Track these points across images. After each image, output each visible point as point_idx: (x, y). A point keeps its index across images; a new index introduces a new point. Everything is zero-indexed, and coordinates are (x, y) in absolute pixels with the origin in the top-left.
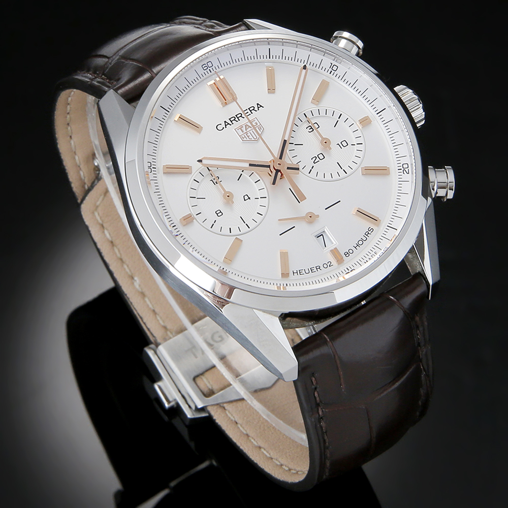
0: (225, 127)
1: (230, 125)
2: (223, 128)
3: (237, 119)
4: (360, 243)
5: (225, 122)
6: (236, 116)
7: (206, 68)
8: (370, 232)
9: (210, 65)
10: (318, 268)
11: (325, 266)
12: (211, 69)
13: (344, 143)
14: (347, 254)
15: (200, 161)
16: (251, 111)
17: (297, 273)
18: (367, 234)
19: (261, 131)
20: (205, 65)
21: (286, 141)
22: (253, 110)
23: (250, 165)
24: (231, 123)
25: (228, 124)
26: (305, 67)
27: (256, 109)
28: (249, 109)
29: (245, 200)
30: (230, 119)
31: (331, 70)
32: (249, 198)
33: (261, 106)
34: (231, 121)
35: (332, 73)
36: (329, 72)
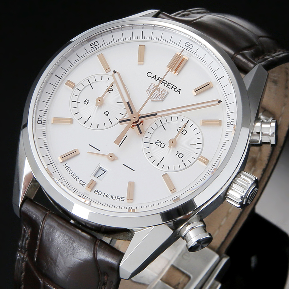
0: (151, 77)
1: (155, 80)
2: (150, 77)
3: (166, 85)
4: (110, 197)
5: (155, 76)
6: (169, 83)
7: (187, 45)
8: (120, 199)
9: (191, 46)
10: (77, 178)
11: (81, 182)
12: (189, 48)
13: (181, 156)
14: (97, 192)
15: (115, 72)
16: (172, 87)
17: (67, 167)
18: (119, 198)
19: (161, 99)
20: (188, 44)
21: (157, 115)
22: (174, 89)
23: (128, 103)
24: (156, 80)
25: (155, 78)
26: (220, 102)
27: (176, 90)
28: (173, 86)
29: (104, 113)
30: (159, 78)
31: (230, 121)
32: (107, 115)
33: (180, 92)
34: (158, 79)
35: (228, 123)
36: (228, 121)
